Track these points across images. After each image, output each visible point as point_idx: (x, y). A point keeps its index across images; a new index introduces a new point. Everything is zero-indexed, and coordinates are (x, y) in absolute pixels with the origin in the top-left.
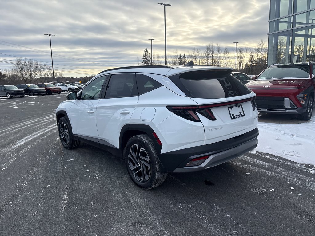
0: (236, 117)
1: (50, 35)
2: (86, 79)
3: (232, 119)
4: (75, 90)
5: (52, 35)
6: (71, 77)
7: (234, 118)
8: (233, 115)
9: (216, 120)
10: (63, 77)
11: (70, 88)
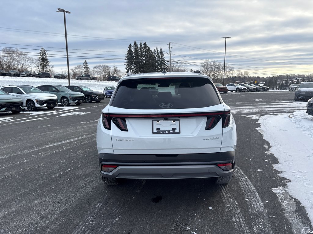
0: (160, 132)
1: (226, 38)
2: (272, 79)
3: (153, 133)
4: (242, 90)
5: (228, 37)
6: (257, 77)
7: (158, 133)
8: (158, 129)
9: (127, 131)
10: (249, 76)
11: (237, 88)
